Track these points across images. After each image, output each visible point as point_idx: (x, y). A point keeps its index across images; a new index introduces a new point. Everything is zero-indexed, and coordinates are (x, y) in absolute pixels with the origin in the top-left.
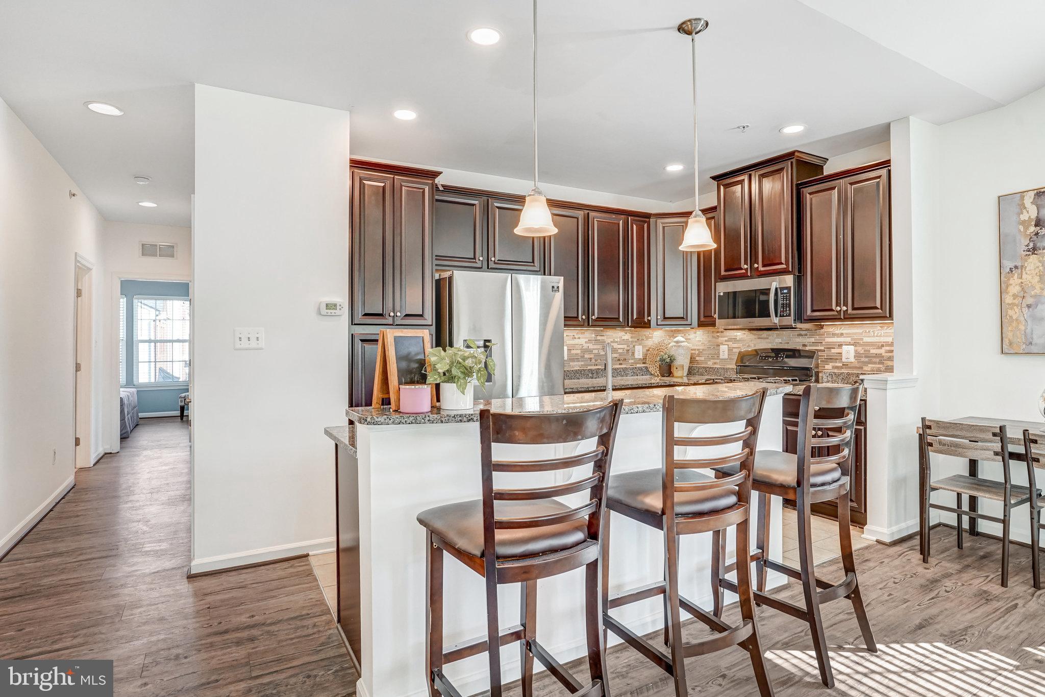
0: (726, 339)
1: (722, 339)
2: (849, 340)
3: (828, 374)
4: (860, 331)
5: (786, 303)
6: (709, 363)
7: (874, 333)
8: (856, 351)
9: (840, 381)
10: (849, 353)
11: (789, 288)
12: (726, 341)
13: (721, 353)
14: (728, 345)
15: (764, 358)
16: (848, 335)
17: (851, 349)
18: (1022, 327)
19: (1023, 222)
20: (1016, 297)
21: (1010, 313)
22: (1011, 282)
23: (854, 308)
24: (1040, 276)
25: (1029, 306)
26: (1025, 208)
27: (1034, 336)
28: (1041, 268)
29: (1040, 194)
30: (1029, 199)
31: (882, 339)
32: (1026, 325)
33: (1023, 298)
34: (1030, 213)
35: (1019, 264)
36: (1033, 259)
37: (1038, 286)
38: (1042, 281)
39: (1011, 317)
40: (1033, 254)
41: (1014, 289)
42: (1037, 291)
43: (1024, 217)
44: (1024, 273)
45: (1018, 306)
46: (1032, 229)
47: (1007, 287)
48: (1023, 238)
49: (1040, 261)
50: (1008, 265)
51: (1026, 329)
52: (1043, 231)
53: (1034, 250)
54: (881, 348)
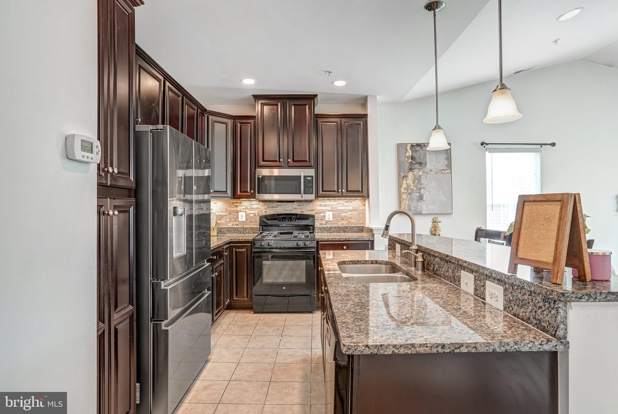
0: (244, 207)
1: (241, 207)
2: (329, 208)
3: (318, 228)
4: (336, 203)
5: (310, 186)
6: (229, 224)
7: (343, 205)
8: (333, 215)
9: (326, 231)
10: (329, 216)
11: (312, 177)
12: (244, 209)
13: (240, 217)
14: (246, 212)
15: (281, 220)
16: (329, 205)
17: (331, 213)
18: (407, 203)
19: (407, 157)
20: (405, 189)
21: (403, 196)
22: (403, 182)
23: (347, 191)
24: (413, 181)
25: (409, 194)
26: (408, 151)
27: (411, 207)
28: (413, 177)
29: (412, 146)
30: (409, 147)
31: (347, 208)
32: (409, 202)
33: (408, 190)
34: (409, 153)
35: (406, 175)
36: (411, 173)
37: (412, 185)
38: (414, 183)
39: (403, 198)
40: (411, 171)
41: (404, 186)
42: (412, 187)
43: (407, 154)
44: (408, 179)
45: (405, 193)
46: (410, 160)
47: (402, 185)
48: (407, 164)
49: (413, 174)
50: (402, 175)
51: (409, 203)
52: (414, 162)
53: (411, 169)
54: (347, 212)
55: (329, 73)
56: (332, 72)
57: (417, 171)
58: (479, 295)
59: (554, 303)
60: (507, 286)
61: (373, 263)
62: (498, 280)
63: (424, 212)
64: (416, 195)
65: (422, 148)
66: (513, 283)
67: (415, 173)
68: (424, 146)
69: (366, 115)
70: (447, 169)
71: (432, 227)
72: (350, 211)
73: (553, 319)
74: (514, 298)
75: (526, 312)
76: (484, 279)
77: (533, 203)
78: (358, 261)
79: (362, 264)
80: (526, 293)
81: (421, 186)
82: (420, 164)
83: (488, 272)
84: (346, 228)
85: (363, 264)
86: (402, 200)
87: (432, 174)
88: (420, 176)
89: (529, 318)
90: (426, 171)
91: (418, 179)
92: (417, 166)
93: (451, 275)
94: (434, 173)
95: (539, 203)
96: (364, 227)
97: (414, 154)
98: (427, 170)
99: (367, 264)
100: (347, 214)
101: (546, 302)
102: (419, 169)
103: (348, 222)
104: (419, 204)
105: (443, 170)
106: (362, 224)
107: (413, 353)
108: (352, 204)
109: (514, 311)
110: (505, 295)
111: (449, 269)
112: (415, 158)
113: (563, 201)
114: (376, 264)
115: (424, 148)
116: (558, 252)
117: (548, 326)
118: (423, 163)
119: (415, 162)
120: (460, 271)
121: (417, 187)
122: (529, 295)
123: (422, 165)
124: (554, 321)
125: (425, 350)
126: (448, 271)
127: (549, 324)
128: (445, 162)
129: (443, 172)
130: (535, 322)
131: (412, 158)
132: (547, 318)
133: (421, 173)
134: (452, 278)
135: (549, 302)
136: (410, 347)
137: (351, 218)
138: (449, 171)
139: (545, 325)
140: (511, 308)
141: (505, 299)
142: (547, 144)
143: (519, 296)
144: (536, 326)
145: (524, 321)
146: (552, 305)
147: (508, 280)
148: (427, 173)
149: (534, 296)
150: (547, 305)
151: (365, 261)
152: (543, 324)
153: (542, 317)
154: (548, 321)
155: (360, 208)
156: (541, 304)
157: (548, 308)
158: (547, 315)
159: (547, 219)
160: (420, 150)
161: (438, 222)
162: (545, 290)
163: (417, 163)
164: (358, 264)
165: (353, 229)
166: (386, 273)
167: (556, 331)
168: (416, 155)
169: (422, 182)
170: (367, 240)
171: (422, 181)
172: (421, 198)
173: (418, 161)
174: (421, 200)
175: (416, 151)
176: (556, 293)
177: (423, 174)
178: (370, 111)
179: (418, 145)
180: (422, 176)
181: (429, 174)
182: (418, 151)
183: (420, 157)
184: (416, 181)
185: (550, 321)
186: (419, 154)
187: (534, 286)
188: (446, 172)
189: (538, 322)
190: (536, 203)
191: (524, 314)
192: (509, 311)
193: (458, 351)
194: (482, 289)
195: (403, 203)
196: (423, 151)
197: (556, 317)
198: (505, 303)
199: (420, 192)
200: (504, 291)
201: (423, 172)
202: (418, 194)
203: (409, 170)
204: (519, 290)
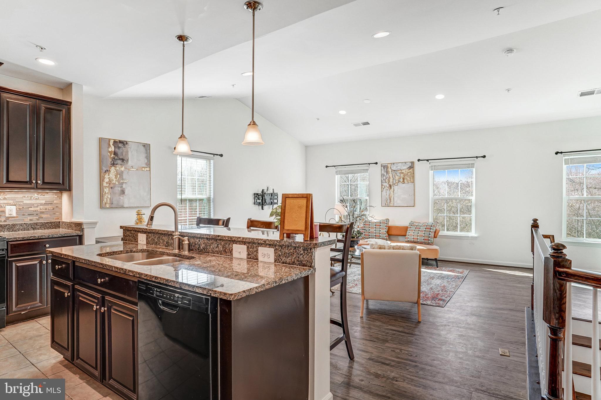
2: (11, 202)
4: (20, 196)
8: (17, 210)
9: (6, 230)
10: (11, 211)
16: (11, 199)
17: (13, 208)
18: (109, 197)
19: (110, 152)
20: (107, 183)
21: (105, 190)
22: (106, 177)
23: (44, 183)
24: (115, 175)
25: (111, 188)
26: (110, 146)
27: (113, 200)
28: (116, 172)
29: (115, 142)
30: (112, 143)
31: (38, 201)
32: (111, 195)
33: (110, 184)
34: (112, 149)
35: (108, 169)
36: (113, 168)
37: (115, 180)
38: (116, 178)
39: (105, 192)
40: (113, 166)
41: (107, 180)
42: (114, 182)
43: (110, 150)
44: (110, 173)
45: (107, 187)
46: (113, 156)
47: (104, 179)
48: (109, 158)
49: (115, 170)
50: (105, 169)
51: (111, 197)
52: (116, 158)
53: (113, 164)
54: (37, 207)
55: (42, 48)
56: (45, 49)
57: (120, 166)
58: (252, 258)
59: (311, 250)
60: (277, 247)
61: (128, 253)
62: (269, 245)
63: (125, 206)
64: (118, 189)
65: (125, 145)
66: (283, 245)
67: (117, 168)
68: (127, 143)
69: (71, 103)
70: (147, 167)
71: (138, 219)
72: (41, 204)
73: (310, 258)
74: (283, 253)
75: (292, 259)
76: (256, 246)
77: (291, 198)
78: (114, 252)
79: (117, 254)
80: (292, 248)
81: (123, 181)
82: (123, 160)
83: (262, 242)
84: (36, 224)
85: (119, 254)
86: (104, 193)
87: (133, 171)
88: (122, 172)
89: (294, 262)
90: (127, 168)
91: (120, 174)
92: (119, 162)
93: (221, 249)
94: (135, 170)
95: (295, 199)
96: (60, 223)
97: (117, 150)
98: (129, 166)
99: (123, 254)
100: (38, 209)
101: (305, 250)
102: (121, 164)
103: (39, 218)
104: (121, 198)
105: (143, 167)
106: (58, 219)
107: (264, 290)
108: (44, 197)
109: (283, 260)
110: (275, 253)
111: (219, 246)
112: (118, 154)
113: (308, 198)
114: (131, 253)
115: (126, 145)
116: (307, 224)
117: (306, 263)
118: (125, 159)
119: (118, 158)
120: (232, 245)
121: (119, 182)
122: (294, 249)
123: (124, 161)
124: (310, 259)
125: (269, 287)
126: (217, 247)
127: (307, 261)
128: (145, 161)
129: (143, 169)
130: (298, 263)
131: (115, 153)
132: (306, 259)
133: (123, 169)
134: (222, 252)
135: (307, 250)
136: (263, 286)
137: (42, 213)
138: (148, 169)
139: (305, 263)
140: (280, 260)
141: (275, 256)
142: (217, 155)
143: (287, 251)
144: (299, 265)
145: (291, 264)
146: (309, 251)
147: (279, 243)
148: (129, 170)
149: (298, 249)
150: (306, 252)
151: (121, 251)
152: (303, 262)
153: (303, 259)
154: (307, 260)
155: (55, 202)
156: (302, 252)
157: (306, 254)
158: (306, 257)
159: (300, 207)
160: (122, 146)
161: (142, 214)
162: (306, 244)
163: (120, 159)
164: (113, 255)
165: (47, 225)
166: (143, 259)
167: (312, 264)
168: (119, 151)
169: (124, 178)
170: (75, 235)
171: (124, 176)
172: (123, 192)
173: (121, 157)
174: (123, 194)
175: (119, 148)
176: (313, 244)
177: (125, 170)
178: (75, 99)
179: (121, 142)
180: (124, 172)
181: (130, 170)
182: (121, 147)
183: (122, 153)
184: (119, 176)
185: (308, 260)
186: (122, 151)
187: (299, 243)
188: (146, 169)
189: (300, 262)
190: (293, 198)
191: (290, 261)
192: (279, 262)
193: (281, 283)
194: (255, 253)
195: (105, 197)
196: (125, 149)
197: (312, 257)
198: (276, 257)
199: (122, 187)
200: (275, 251)
201: (126, 168)
202: (120, 189)
203: (111, 165)
204: (286, 248)
